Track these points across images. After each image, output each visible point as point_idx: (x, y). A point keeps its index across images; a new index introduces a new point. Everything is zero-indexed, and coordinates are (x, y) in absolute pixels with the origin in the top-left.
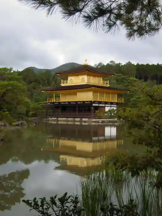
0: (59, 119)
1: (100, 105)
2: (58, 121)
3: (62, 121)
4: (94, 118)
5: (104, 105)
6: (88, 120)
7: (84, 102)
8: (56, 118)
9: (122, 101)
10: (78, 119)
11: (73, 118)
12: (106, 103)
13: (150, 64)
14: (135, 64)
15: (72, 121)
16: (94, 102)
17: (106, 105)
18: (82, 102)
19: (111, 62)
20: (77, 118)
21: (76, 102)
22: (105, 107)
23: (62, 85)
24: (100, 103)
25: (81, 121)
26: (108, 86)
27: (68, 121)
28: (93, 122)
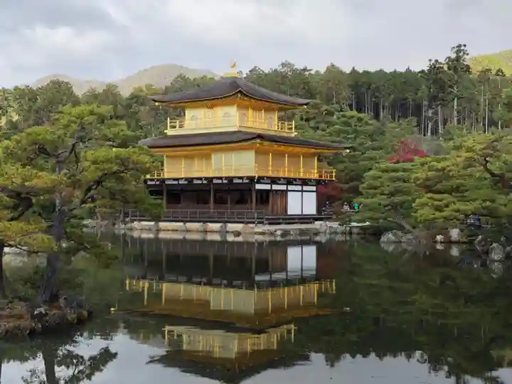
0: (162, 225)
1: (275, 187)
2: (158, 230)
3: (171, 230)
4: (259, 223)
5: (284, 187)
6: (243, 227)
7: (230, 179)
8: (152, 223)
9: (331, 176)
10: (216, 226)
11: (201, 224)
12: (289, 182)
13: (388, 70)
14: (348, 71)
15: (198, 231)
16: (260, 180)
17: (290, 188)
18: (226, 178)
19: (283, 65)
20: (211, 222)
21: (210, 180)
22: (287, 191)
23: (170, 132)
24: (274, 181)
25: (224, 232)
26: (294, 134)
27: (188, 231)
28: (256, 233)
